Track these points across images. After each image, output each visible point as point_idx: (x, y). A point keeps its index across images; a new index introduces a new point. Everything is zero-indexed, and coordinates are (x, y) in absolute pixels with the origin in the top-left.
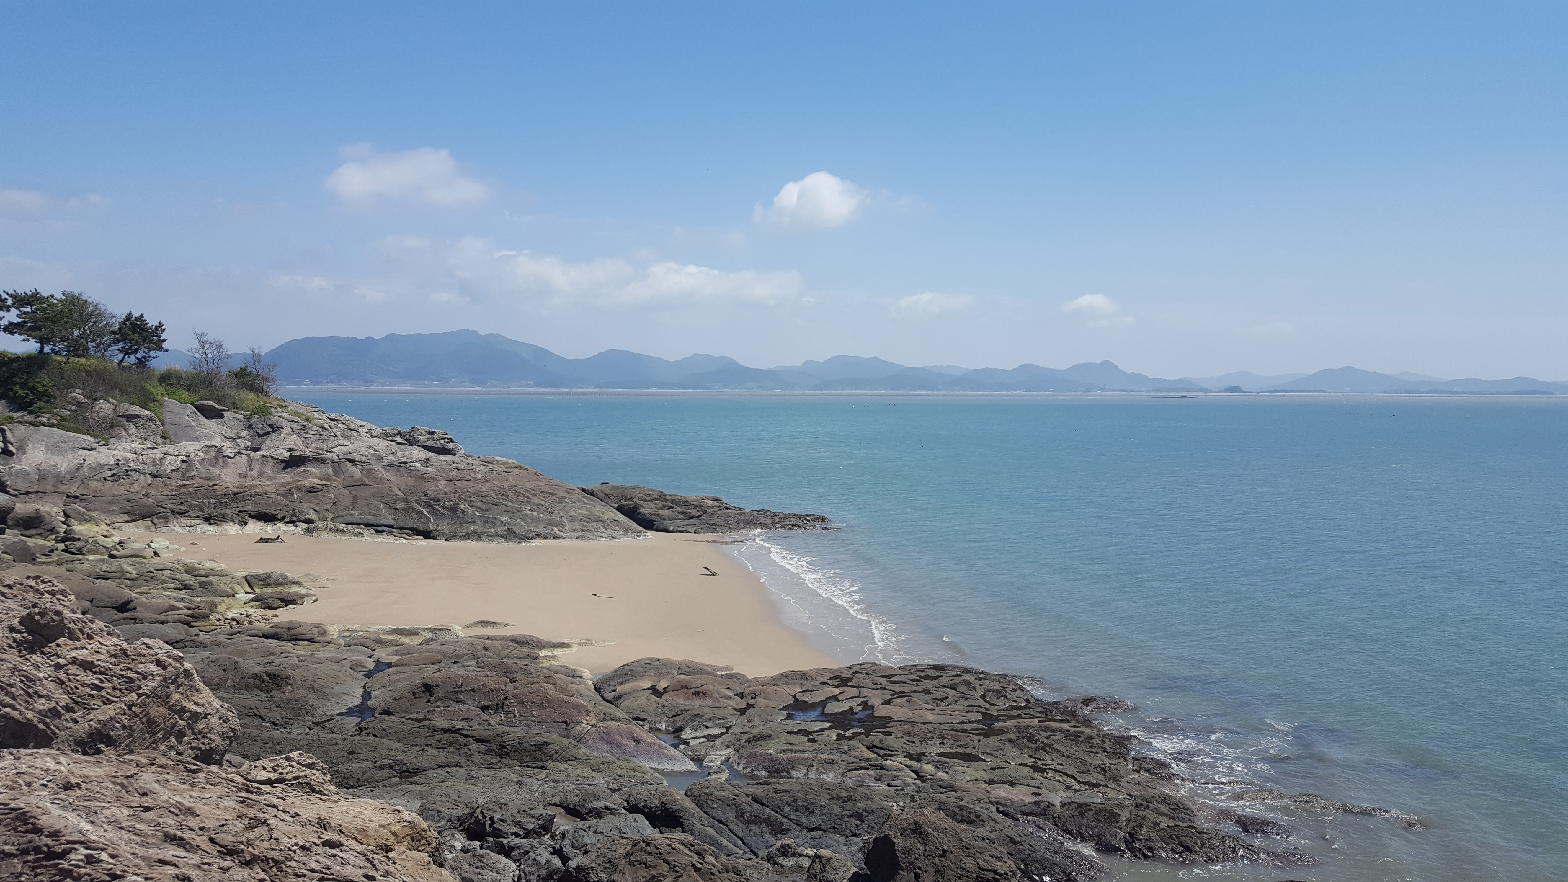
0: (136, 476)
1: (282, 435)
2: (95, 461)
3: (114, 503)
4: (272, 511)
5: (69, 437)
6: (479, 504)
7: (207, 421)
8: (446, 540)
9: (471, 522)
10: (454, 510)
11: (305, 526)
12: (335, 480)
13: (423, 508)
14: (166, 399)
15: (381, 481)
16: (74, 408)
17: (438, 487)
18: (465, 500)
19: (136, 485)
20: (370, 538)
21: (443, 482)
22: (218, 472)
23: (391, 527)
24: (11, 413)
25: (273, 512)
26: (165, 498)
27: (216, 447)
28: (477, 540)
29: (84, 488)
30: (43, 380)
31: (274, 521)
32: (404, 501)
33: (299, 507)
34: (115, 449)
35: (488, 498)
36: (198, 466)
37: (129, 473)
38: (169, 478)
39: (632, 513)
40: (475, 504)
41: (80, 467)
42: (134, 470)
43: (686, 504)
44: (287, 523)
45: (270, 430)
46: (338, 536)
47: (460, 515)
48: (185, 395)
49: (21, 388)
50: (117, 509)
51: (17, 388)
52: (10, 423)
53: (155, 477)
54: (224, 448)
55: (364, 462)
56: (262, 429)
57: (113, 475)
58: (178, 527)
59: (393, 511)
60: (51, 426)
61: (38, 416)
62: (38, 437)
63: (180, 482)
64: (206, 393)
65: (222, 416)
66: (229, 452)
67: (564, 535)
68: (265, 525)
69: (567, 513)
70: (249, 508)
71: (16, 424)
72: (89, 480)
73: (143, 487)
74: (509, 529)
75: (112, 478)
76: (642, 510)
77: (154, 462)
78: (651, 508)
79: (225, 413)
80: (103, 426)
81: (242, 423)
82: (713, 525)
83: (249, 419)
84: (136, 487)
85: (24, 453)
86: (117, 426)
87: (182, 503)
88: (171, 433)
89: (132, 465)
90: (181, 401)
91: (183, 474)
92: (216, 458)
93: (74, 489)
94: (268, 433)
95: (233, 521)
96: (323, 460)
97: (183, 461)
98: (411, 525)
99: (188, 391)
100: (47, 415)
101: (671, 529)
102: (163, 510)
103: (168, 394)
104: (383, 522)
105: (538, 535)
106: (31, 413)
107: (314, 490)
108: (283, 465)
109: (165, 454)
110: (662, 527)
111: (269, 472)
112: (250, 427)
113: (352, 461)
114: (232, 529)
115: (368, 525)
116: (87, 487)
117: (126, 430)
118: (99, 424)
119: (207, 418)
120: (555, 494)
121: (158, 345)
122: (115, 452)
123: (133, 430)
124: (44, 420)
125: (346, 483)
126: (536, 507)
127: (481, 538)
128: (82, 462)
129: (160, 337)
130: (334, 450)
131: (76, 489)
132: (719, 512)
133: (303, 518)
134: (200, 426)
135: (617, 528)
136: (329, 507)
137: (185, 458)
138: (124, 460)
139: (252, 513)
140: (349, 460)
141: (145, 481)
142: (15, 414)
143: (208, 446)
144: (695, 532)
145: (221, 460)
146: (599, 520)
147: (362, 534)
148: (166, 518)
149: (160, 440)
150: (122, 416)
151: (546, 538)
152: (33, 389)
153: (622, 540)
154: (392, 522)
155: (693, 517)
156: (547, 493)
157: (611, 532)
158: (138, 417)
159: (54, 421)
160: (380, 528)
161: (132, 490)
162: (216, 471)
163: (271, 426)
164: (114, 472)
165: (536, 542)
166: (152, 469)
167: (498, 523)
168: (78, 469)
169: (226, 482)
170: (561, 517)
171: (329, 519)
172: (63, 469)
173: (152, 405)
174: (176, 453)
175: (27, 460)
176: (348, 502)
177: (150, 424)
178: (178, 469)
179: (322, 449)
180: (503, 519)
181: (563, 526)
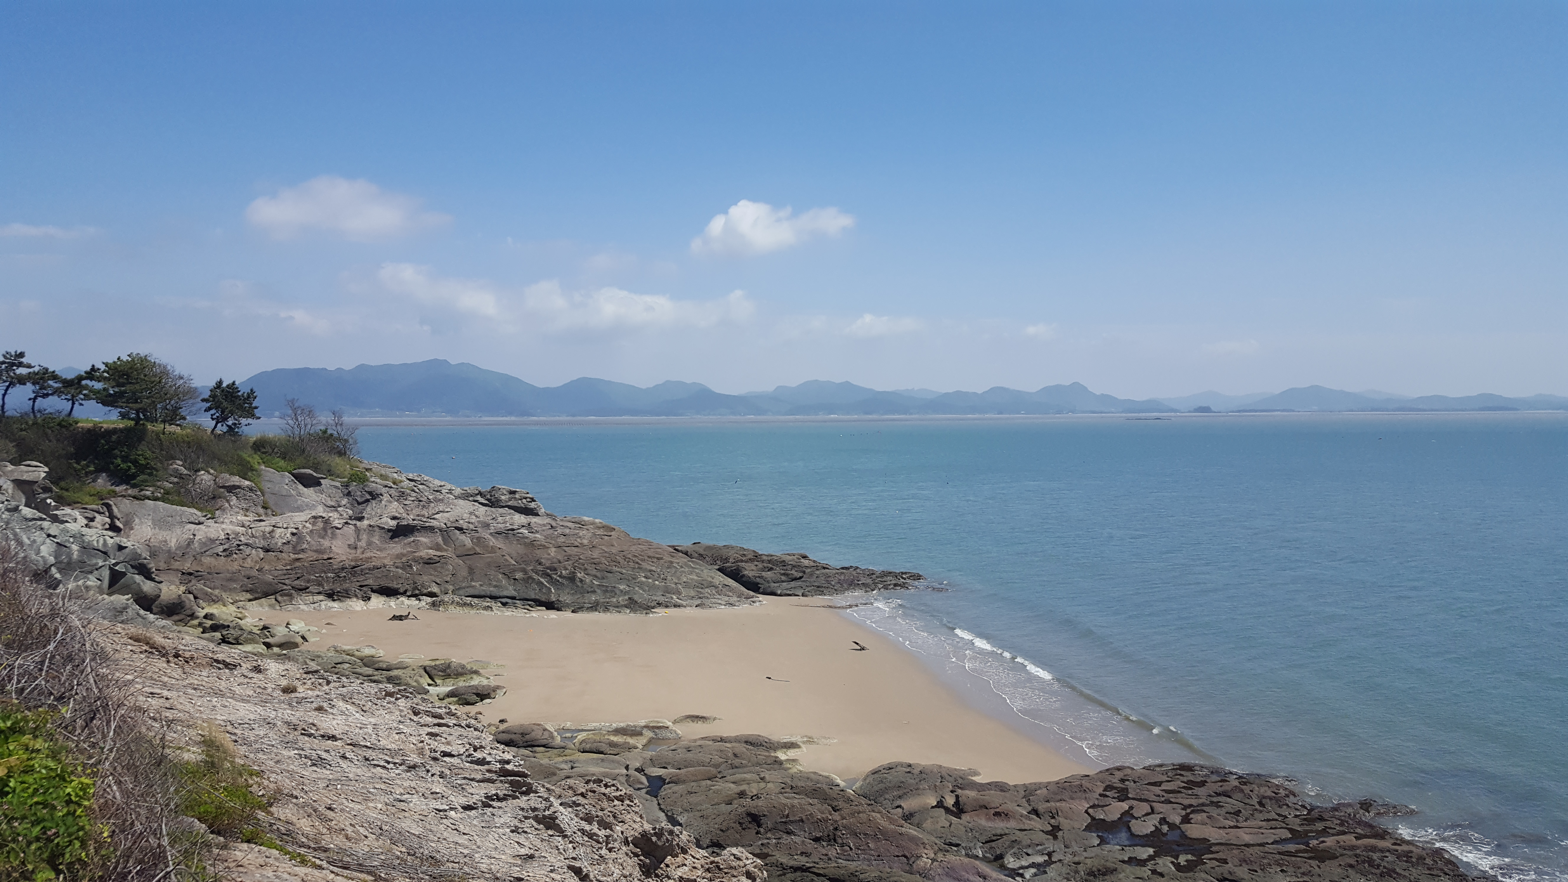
0: (248, 550)
1: (383, 502)
2: (205, 536)
3: (235, 581)
4: (394, 585)
5: (175, 510)
6: (594, 572)
7: (306, 489)
8: (573, 612)
9: (592, 592)
10: (572, 578)
11: (429, 600)
12: (446, 550)
13: (541, 577)
14: (263, 467)
15: (493, 550)
16: (176, 480)
17: (549, 554)
18: (580, 568)
19: (249, 560)
20: (499, 613)
21: (553, 549)
22: (329, 545)
23: (513, 598)
24: (113, 487)
25: (396, 586)
26: (280, 572)
27: (323, 518)
28: (604, 611)
29: (198, 565)
30: (144, 452)
31: (397, 595)
32: (522, 571)
33: (420, 580)
34: (223, 522)
35: (601, 565)
36: (308, 538)
37: (241, 547)
38: (281, 552)
39: (735, 575)
40: (590, 572)
41: (190, 542)
42: (246, 544)
43: (783, 564)
44: (409, 596)
45: (369, 497)
46: (466, 610)
47: (579, 584)
48: (282, 463)
49: (122, 461)
50: (238, 587)
51: (119, 461)
52: (114, 497)
53: (267, 550)
54: (331, 519)
55: (472, 530)
56: (361, 497)
57: (225, 550)
58: (303, 604)
59: (513, 581)
60: (155, 500)
61: (142, 490)
62: (144, 511)
63: (293, 556)
64: (300, 460)
65: (319, 484)
66: (337, 523)
67: (684, 603)
68: (387, 599)
69: (679, 579)
70: (370, 582)
71: (121, 498)
72: (202, 556)
73: (256, 562)
74: (630, 598)
75: (224, 554)
76: (746, 573)
77: (264, 535)
78: (753, 570)
79: (322, 481)
80: (206, 498)
81: (340, 491)
82: (818, 587)
83: (347, 486)
84: (249, 563)
85: (132, 529)
86: (220, 497)
87: (298, 578)
88: (271, 504)
89: (242, 539)
90: (279, 469)
91: (294, 547)
92: (325, 529)
93: (187, 566)
94: (367, 501)
95: (356, 596)
96: (432, 529)
97: (293, 534)
98: (533, 597)
99: (284, 458)
100: (151, 489)
101: (779, 592)
102: (285, 587)
103: (264, 463)
104: (505, 593)
105: (659, 604)
106: (134, 486)
107: (432, 561)
108: (390, 534)
109: (274, 526)
110: (769, 590)
111: (377, 542)
112: (349, 494)
113: (460, 529)
114: (357, 605)
115: (493, 598)
116: (200, 563)
117: (228, 501)
118: (201, 495)
119: (305, 486)
120: (662, 559)
121: (250, 413)
122: (224, 526)
123: (234, 501)
124: (148, 493)
125: (458, 553)
126: (649, 574)
127: (608, 610)
128: (192, 537)
129: (251, 404)
130: (435, 516)
131: (189, 565)
132: (818, 572)
133: (425, 591)
134: (300, 495)
135: (731, 594)
136: (449, 579)
137: (295, 531)
138: (234, 534)
139: (374, 588)
140: (457, 528)
141: (258, 555)
142: (117, 488)
143: (314, 517)
144: (803, 595)
145: (329, 532)
146: (711, 585)
147: (491, 608)
148: (290, 595)
149: (261, 511)
150: (223, 487)
151: (667, 607)
152: (135, 462)
153: (741, 607)
154: (514, 593)
155: (795, 579)
156: (654, 557)
157: (727, 598)
158: (239, 487)
159: (159, 494)
160: (504, 600)
161: (245, 565)
162: (326, 543)
163: (370, 493)
164: (226, 547)
165: (661, 612)
166: (263, 543)
167: (618, 592)
168: (189, 544)
169: (338, 554)
170: (676, 584)
171: (450, 592)
172: (173, 545)
173: (250, 474)
174: (285, 526)
175: (135, 536)
176: (464, 572)
177: (251, 494)
178: (289, 542)
179: (423, 516)
180: (622, 587)
181: (680, 593)
